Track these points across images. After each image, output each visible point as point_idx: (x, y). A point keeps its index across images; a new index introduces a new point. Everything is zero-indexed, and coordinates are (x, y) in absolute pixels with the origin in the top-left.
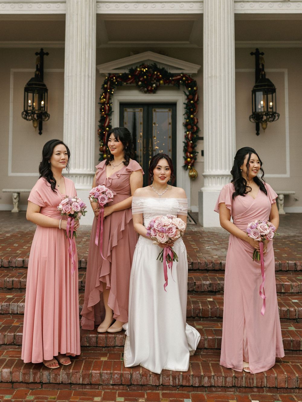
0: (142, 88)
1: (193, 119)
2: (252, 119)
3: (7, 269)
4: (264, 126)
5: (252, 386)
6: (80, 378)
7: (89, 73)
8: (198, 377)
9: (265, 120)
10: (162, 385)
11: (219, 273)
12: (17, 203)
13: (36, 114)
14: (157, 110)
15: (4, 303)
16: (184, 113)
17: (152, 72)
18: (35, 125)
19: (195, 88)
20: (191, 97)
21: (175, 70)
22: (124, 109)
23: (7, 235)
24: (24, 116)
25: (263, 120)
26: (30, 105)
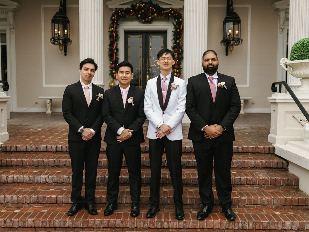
0: (141, 19)
1: (179, 43)
2: (222, 44)
3: (35, 153)
4: (231, 49)
5: (196, 228)
6: (80, 224)
7: (97, 8)
8: (160, 222)
9: (232, 44)
10: (136, 227)
11: (184, 154)
12: (50, 107)
13: (61, 40)
14: (153, 37)
15: (31, 175)
16: (172, 39)
17: (148, 7)
18: (61, 49)
19: (181, 20)
20: (177, 26)
21: (166, 5)
22: (128, 36)
23: (39, 129)
24: (52, 41)
25: (231, 44)
26: (56, 33)
